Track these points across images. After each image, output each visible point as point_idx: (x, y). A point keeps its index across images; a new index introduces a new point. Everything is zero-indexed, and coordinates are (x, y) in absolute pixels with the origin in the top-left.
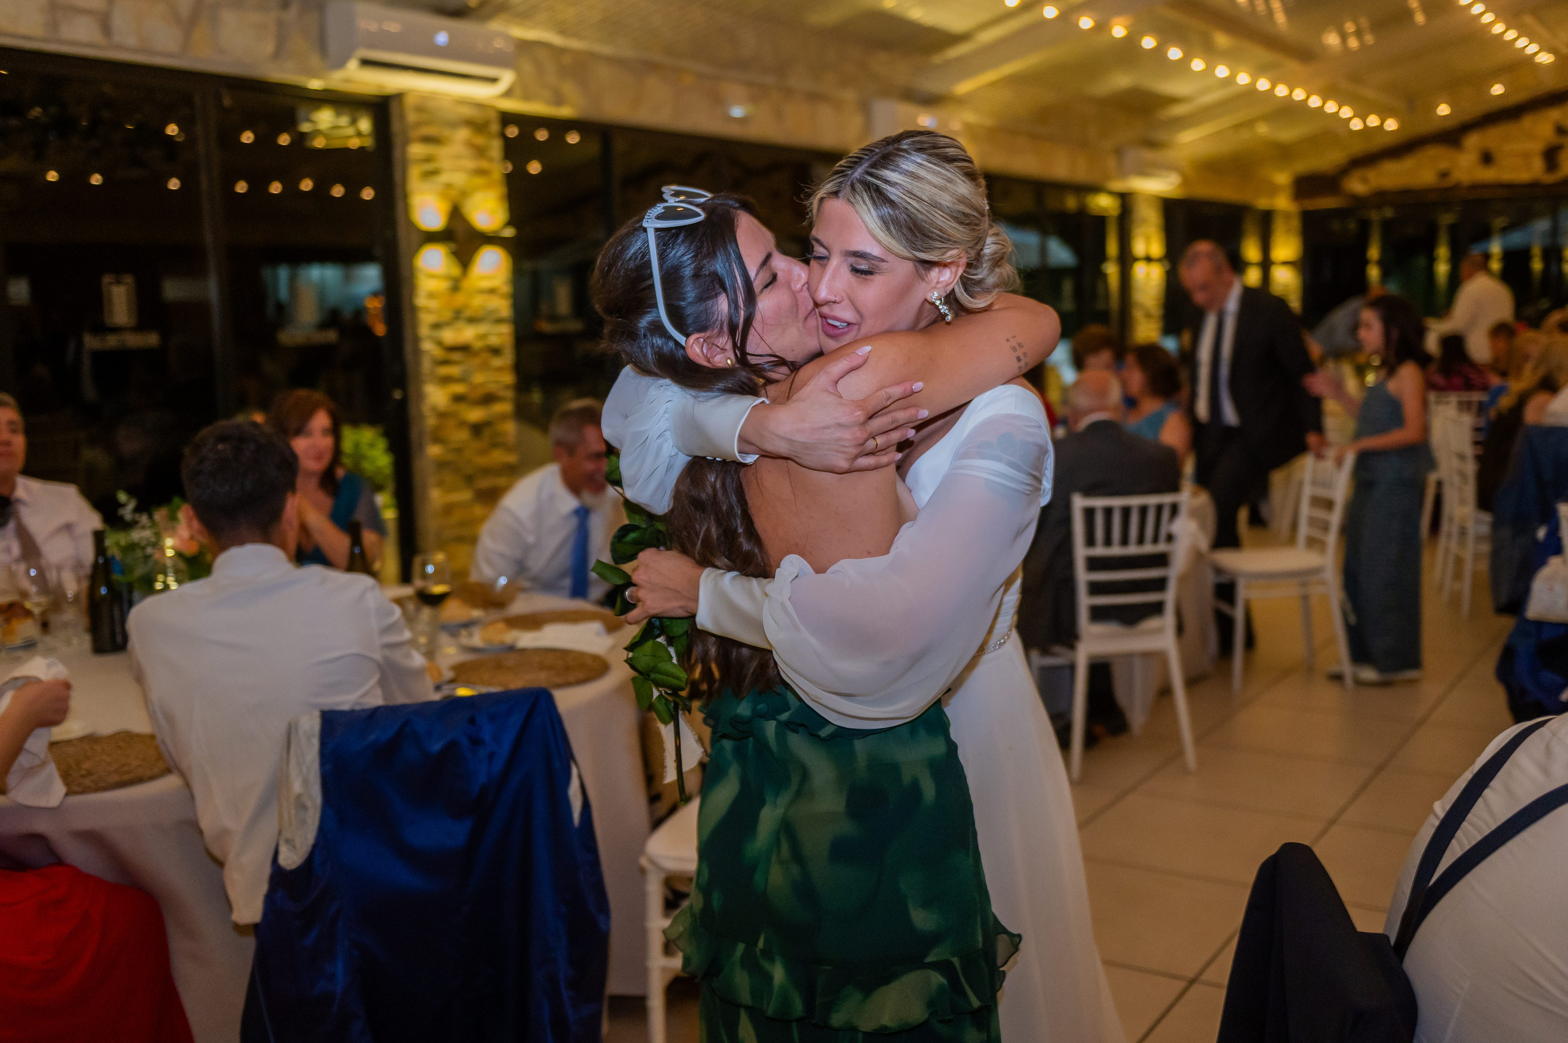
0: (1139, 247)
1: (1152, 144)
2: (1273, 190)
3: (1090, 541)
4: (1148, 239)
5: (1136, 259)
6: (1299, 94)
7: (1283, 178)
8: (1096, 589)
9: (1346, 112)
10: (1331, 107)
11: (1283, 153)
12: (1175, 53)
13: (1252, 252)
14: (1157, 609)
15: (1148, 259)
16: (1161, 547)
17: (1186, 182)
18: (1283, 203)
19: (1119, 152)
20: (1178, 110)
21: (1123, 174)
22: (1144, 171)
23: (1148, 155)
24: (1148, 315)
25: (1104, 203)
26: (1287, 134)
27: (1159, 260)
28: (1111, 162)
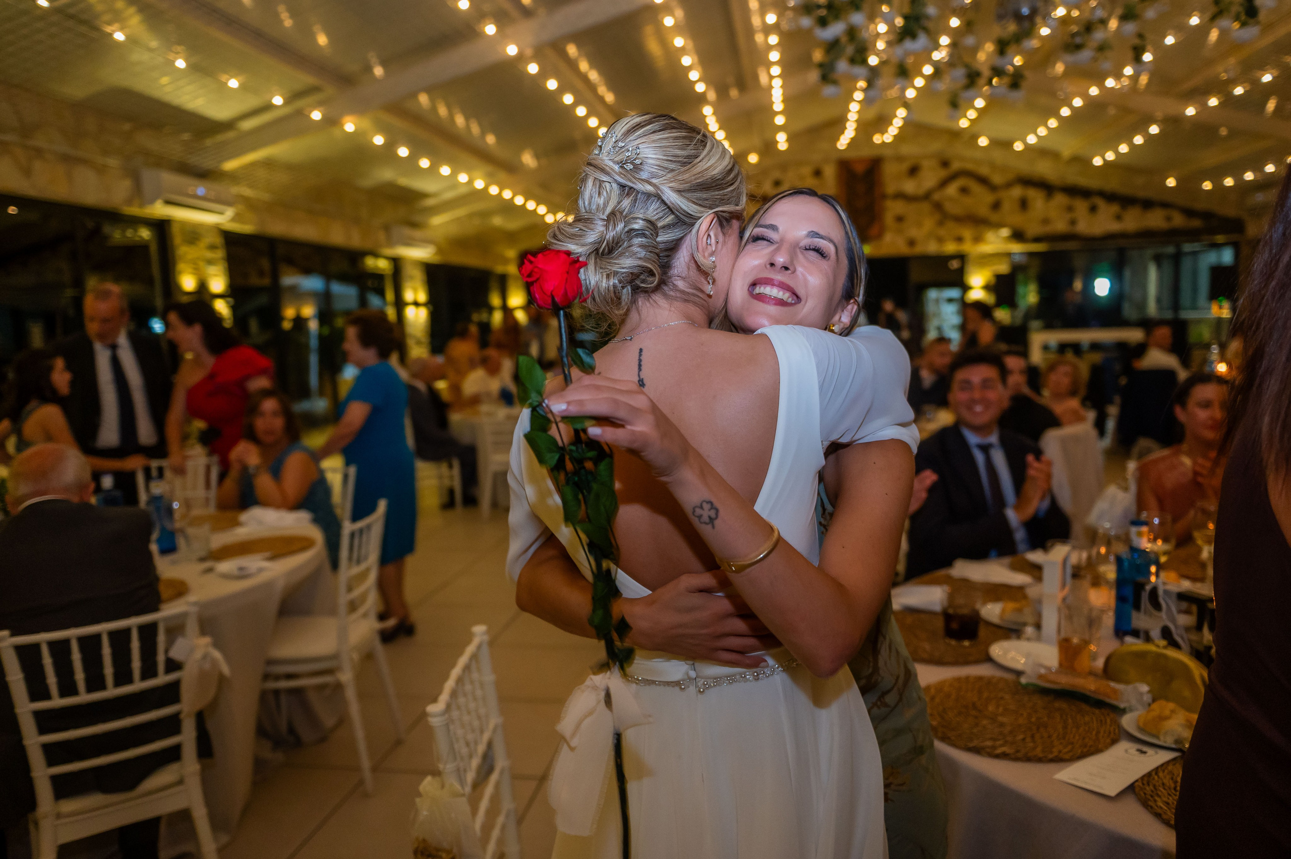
0: (409, 295)
1: (414, 225)
2: (506, 261)
3: (38, 691)
4: (415, 290)
5: (407, 304)
6: (507, 194)
7: (512, 253)
8: (54, 754)
9: (542, 210)
10: (531, 205)
11: (511, 237)
12: (424, 163)
13: (495, 301)
14: (173, 755)
15: (416, 304)
16: (162, 679)
17: (440, 251)
18: (512, 269)
19: (387, 228)
20: (430, 202)
21: (391, 243)
22: (409, 242)
23: (407, 232)
24: (419, 343)
25: (382, 265)
26: (513, 225)
27: (425, 305)
28: (381, 236)
